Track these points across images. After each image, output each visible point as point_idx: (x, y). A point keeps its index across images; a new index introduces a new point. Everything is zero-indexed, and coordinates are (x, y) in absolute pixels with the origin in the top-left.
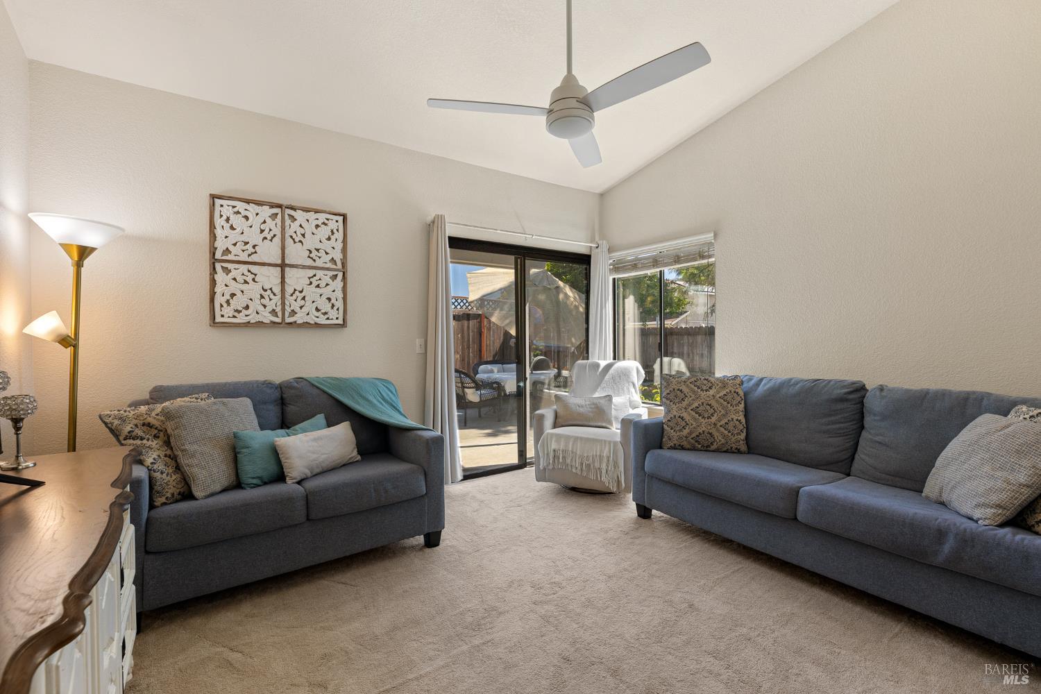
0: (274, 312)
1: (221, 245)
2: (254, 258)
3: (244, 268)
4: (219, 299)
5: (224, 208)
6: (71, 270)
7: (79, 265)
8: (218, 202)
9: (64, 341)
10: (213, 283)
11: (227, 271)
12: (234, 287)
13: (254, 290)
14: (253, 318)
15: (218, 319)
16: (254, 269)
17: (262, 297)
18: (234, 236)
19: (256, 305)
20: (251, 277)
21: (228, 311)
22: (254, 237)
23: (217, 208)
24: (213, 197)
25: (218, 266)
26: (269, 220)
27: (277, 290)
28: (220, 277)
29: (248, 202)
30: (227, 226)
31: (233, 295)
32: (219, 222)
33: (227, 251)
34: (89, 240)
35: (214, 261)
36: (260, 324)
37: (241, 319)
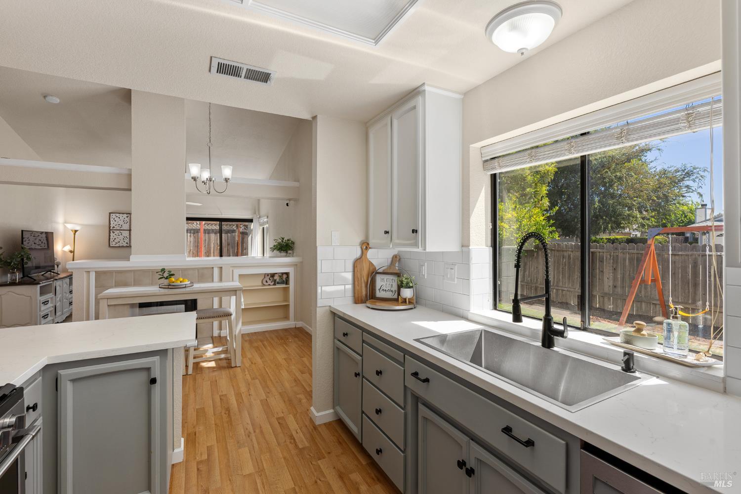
0: (127, 243)
1: (112, 226)
2: (122, 229)
3: (118, 231)
4: (111, 240)
5: (113, 216)
6: (73, 235)
7: (75, 234)
8: (111, 214)
9: (71, 252)
10: (110, 236)
11: (114, 232)
12: (115, 237)
13: (121, 237)
14: (121, 245)
15: (111, 245)
16: (121, 231)
17: (124, 239)
18: (116, 223)
19: (122, 241)
20: (120, 234)
21: (114, 243)
22: (121, 223)
23: (111, 216)
24: (110, 213)
25: (111, 231)
26: (126, 218)
27: (128, 237)
28: (112, 234)
29: (120, 213)
30: (114, 221)
31: (115, 239)
32: (111, 219)
33: (114, 227)
34: (77, 229)
35: (110, 230)
36: (123, 247)
37: (117, 245)
